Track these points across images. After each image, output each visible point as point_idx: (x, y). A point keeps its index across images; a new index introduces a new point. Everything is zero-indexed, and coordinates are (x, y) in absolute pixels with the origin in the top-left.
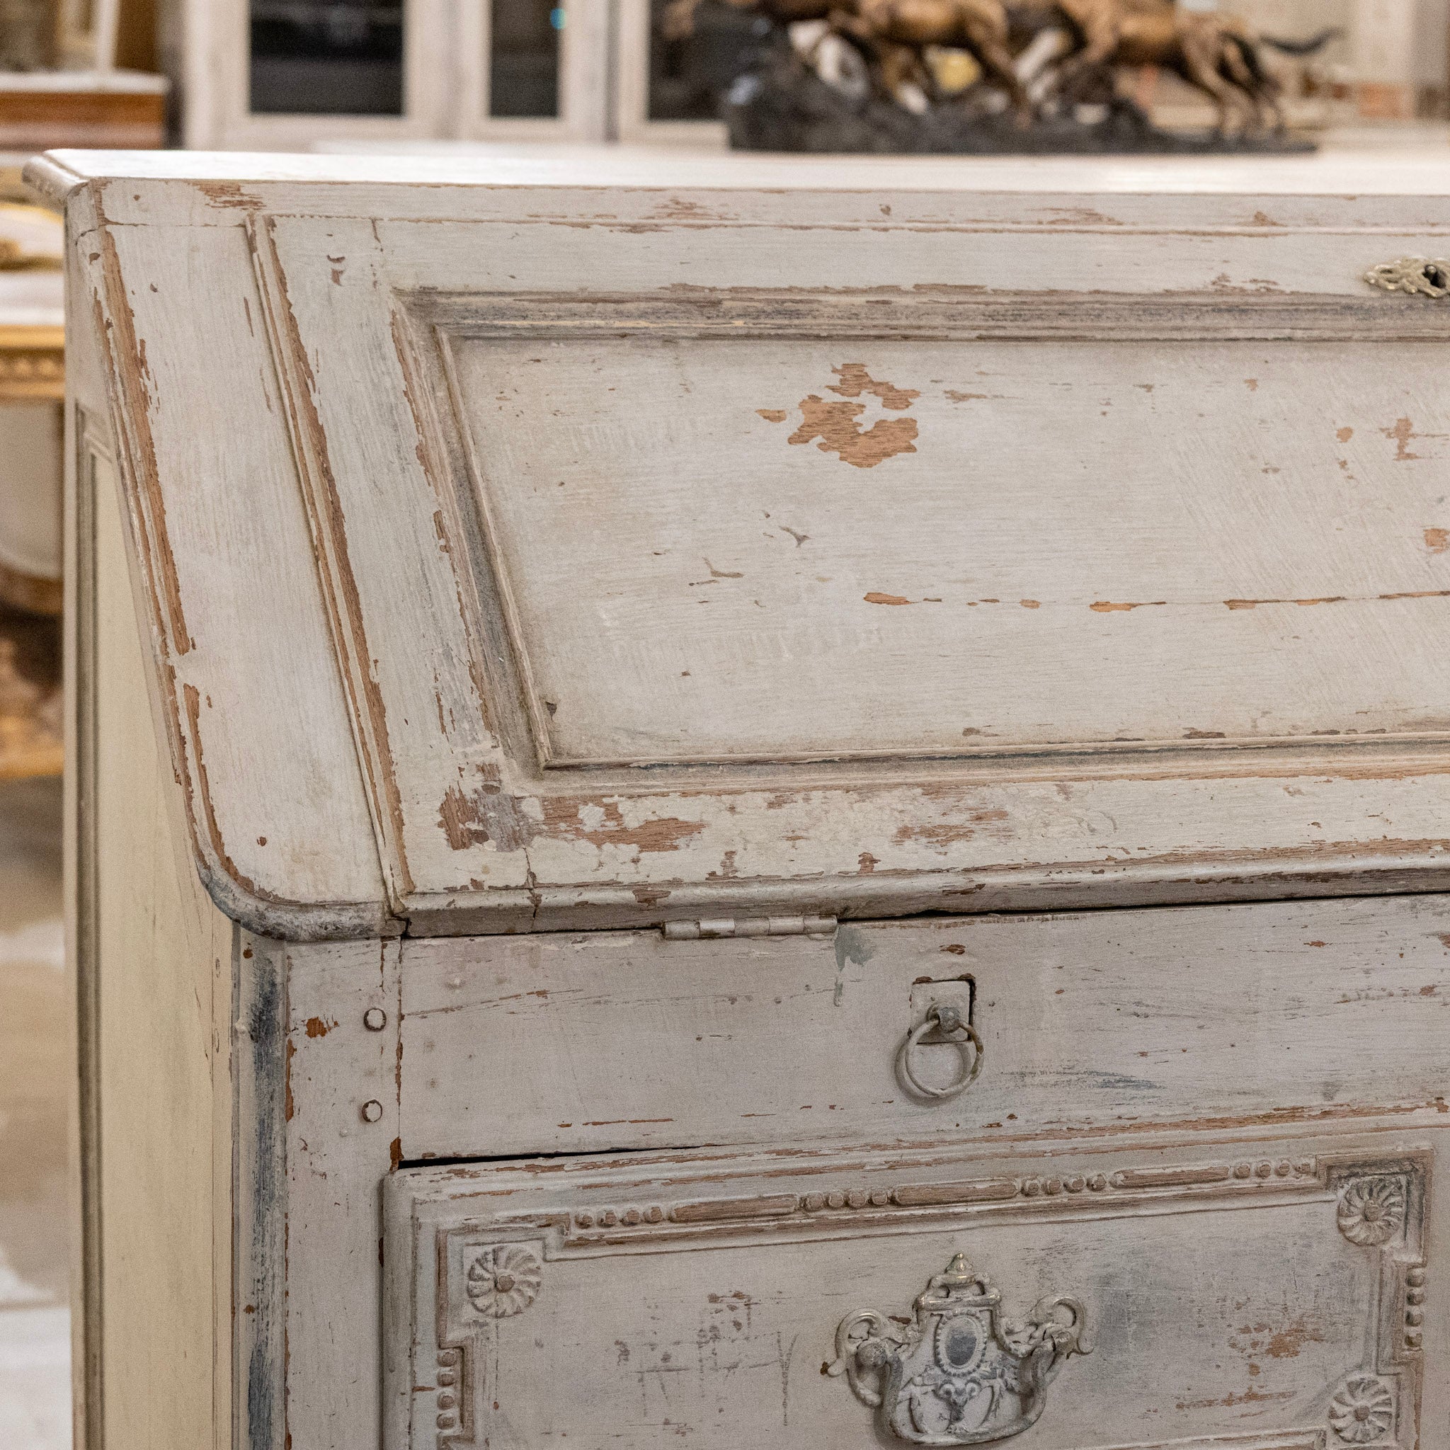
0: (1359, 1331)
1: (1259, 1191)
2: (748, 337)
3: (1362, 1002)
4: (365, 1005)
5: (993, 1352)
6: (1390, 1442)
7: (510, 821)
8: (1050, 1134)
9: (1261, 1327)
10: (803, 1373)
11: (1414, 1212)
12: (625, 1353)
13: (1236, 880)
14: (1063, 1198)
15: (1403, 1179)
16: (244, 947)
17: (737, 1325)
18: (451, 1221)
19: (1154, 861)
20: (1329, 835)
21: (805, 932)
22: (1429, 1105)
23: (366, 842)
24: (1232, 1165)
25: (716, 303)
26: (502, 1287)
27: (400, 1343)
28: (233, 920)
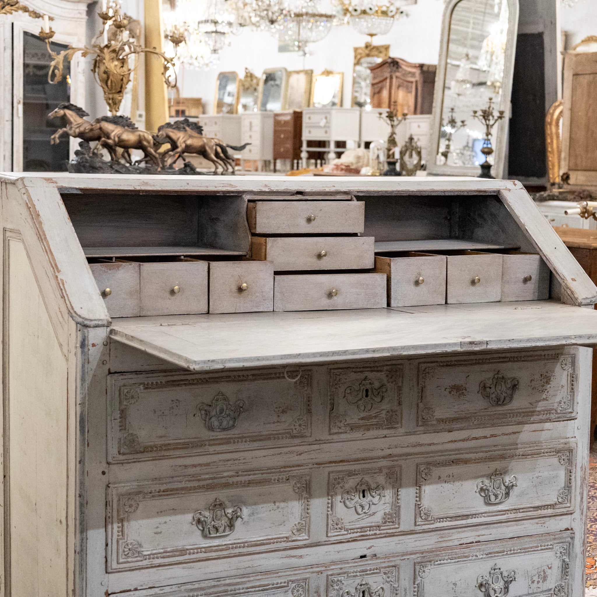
0: (299, 408)
4: (104, 340)
5: (228, 412)
6: (305, 431)
9: (279, 407)
10: (190, 416)
11: (309, 383)
12: (155, 412)
15: (306, 376)
16: (78, 329)
17: (177, 406)
26: (131, 398)
28: (77, 323)
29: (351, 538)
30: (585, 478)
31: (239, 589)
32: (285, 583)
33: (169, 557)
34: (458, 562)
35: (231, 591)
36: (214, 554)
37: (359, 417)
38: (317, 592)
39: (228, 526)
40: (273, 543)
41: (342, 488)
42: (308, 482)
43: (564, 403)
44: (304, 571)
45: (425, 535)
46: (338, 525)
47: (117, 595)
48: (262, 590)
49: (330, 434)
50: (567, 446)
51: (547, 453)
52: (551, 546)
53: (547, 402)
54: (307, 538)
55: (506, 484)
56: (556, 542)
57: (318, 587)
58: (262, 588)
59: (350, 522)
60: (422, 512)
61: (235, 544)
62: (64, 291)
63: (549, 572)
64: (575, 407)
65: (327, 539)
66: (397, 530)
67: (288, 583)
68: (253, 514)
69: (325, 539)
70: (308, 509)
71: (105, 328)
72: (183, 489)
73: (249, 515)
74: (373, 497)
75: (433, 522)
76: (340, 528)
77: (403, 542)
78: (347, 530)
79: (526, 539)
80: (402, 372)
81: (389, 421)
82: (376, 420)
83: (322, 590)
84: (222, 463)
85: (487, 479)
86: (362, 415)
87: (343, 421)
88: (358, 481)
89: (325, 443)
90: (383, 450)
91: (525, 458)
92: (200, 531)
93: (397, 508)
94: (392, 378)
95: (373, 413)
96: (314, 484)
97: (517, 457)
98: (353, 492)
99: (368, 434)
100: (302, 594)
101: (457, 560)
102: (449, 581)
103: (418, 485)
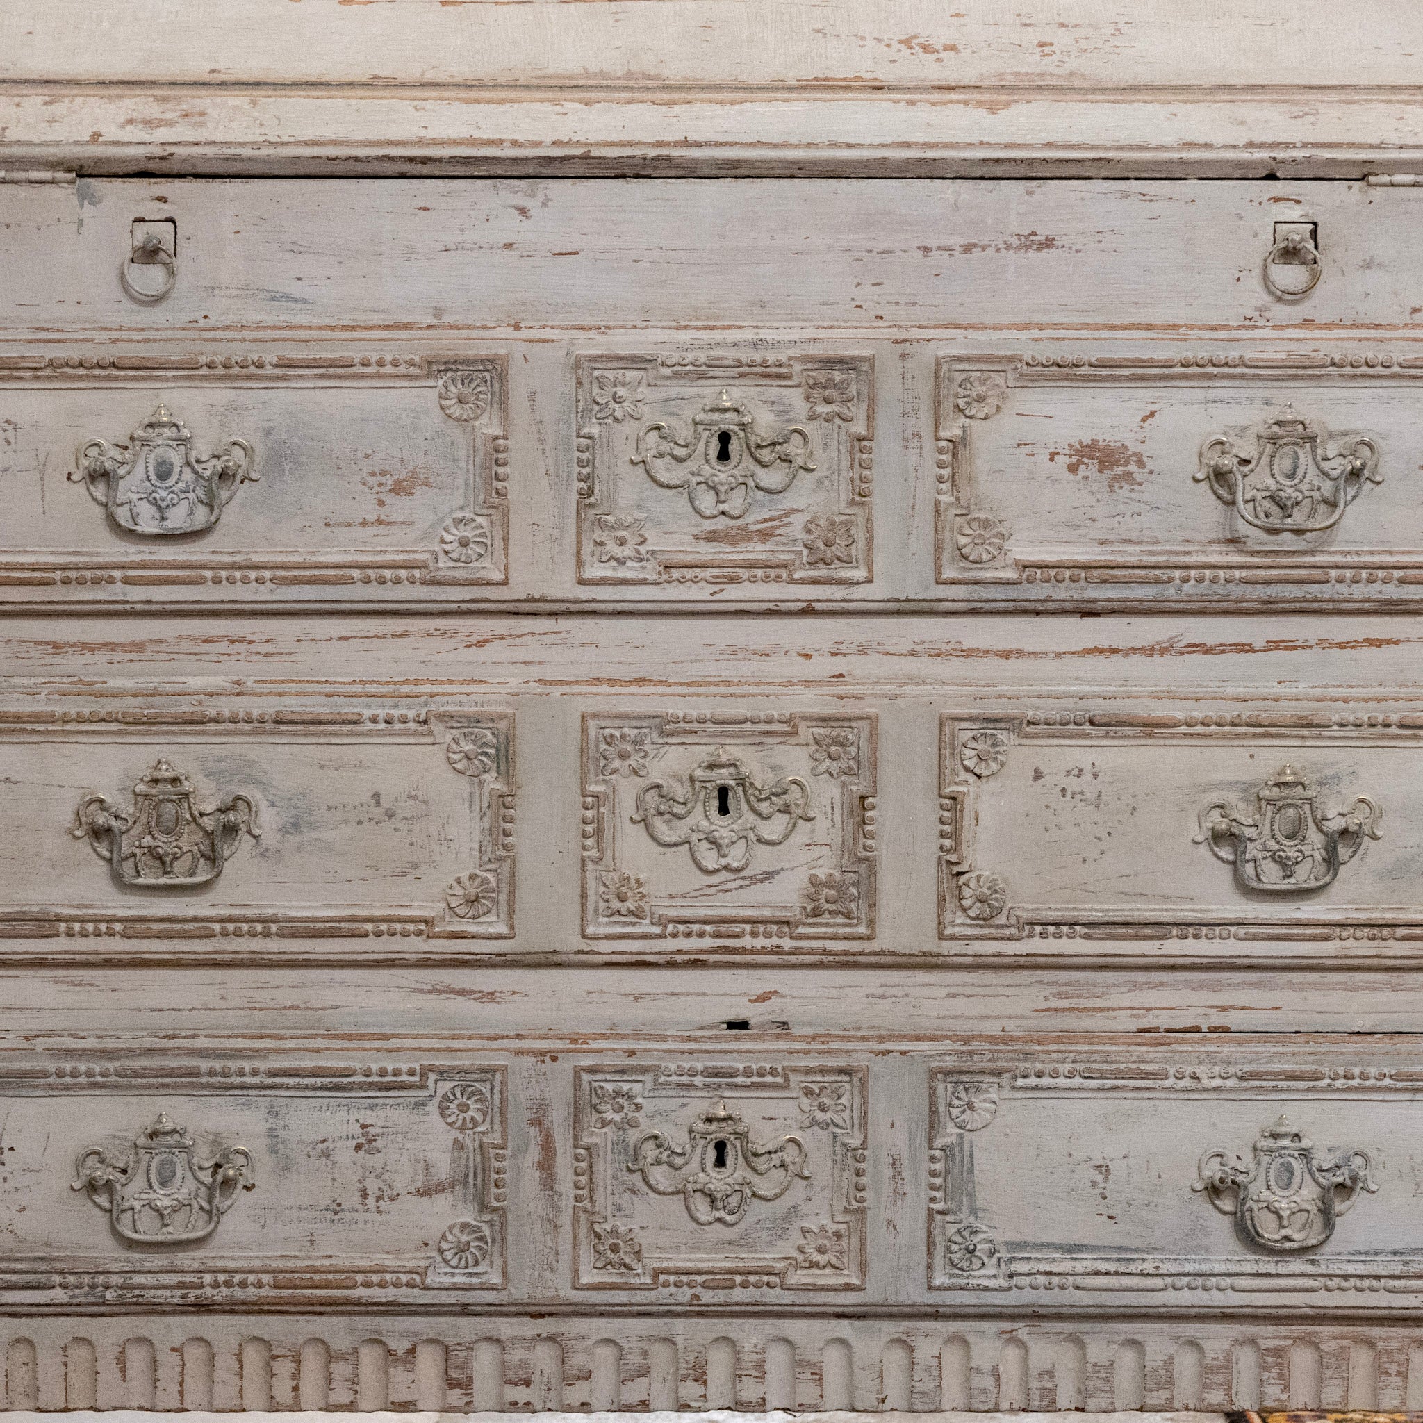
0: (460, 482)
1: (377, 376)
3: (460, 251)
5: (188, 475)
6: (485, 562)
8: (227, 328)
9: (383, 473)
10: (55, 479)
11: (496, 399)
13: (357, 159)
14: (235, 371)
15: (487, 375)
17: (8, 442)
19: (298, 143)
20: (430, 134)
21: (53, 181)
22: (509, 325)
24: (358, 357)
29: (679, 952)
31: (241, 1073)
32: (411, 1073)
34: (1113, 1088)
35: (211, 1073)
36: (158, 947)
37: (696, 531)
38: (537, 1122)
39: (204, 856)
40: (380, 935)
41: (636, 773)
42: (502, 739)
44: (484, 1044)
45: (990, 977)
46: (625, 900)
48: (323, 1088)
49: (582, 582)
54: (504, 929)
55: (1329, 824)
57: (541, 1106)
58: (325, 1081)
59: (671, 897)
60: (967, 892)
61: (230, 920)
65: (583, 945)
66: (867, 946)
67: (424, 1076)
68: (295, 825)
69: (578, 943)
70: (507, 834)
72: (37, 718)
73: (283, 830)
74: (762, 815)
75: (1013, 931)
77: (900, 991)
78: (661, 921)
80: (871, 384)
81: (820, 555)
82: (768, 546)
83: (559, 1118)
84: (185, 646)
85: (1245, 799)
86: (708, 525)
87: (632, 541)
88: (702, 753)
89: (568, 613)
90: (808, 656)
91: (1407, 738)
92: (103, 863)
93: (863, 868)
94: (828, 401)
95: (753, 519)
96: (526, 748)
97: (1379, 730)
98: (680, 792)
99: (732, 592)
100: (479, 1118)
101: (1109, 1083)
102: (1079, 1155)
103: (947, 791)
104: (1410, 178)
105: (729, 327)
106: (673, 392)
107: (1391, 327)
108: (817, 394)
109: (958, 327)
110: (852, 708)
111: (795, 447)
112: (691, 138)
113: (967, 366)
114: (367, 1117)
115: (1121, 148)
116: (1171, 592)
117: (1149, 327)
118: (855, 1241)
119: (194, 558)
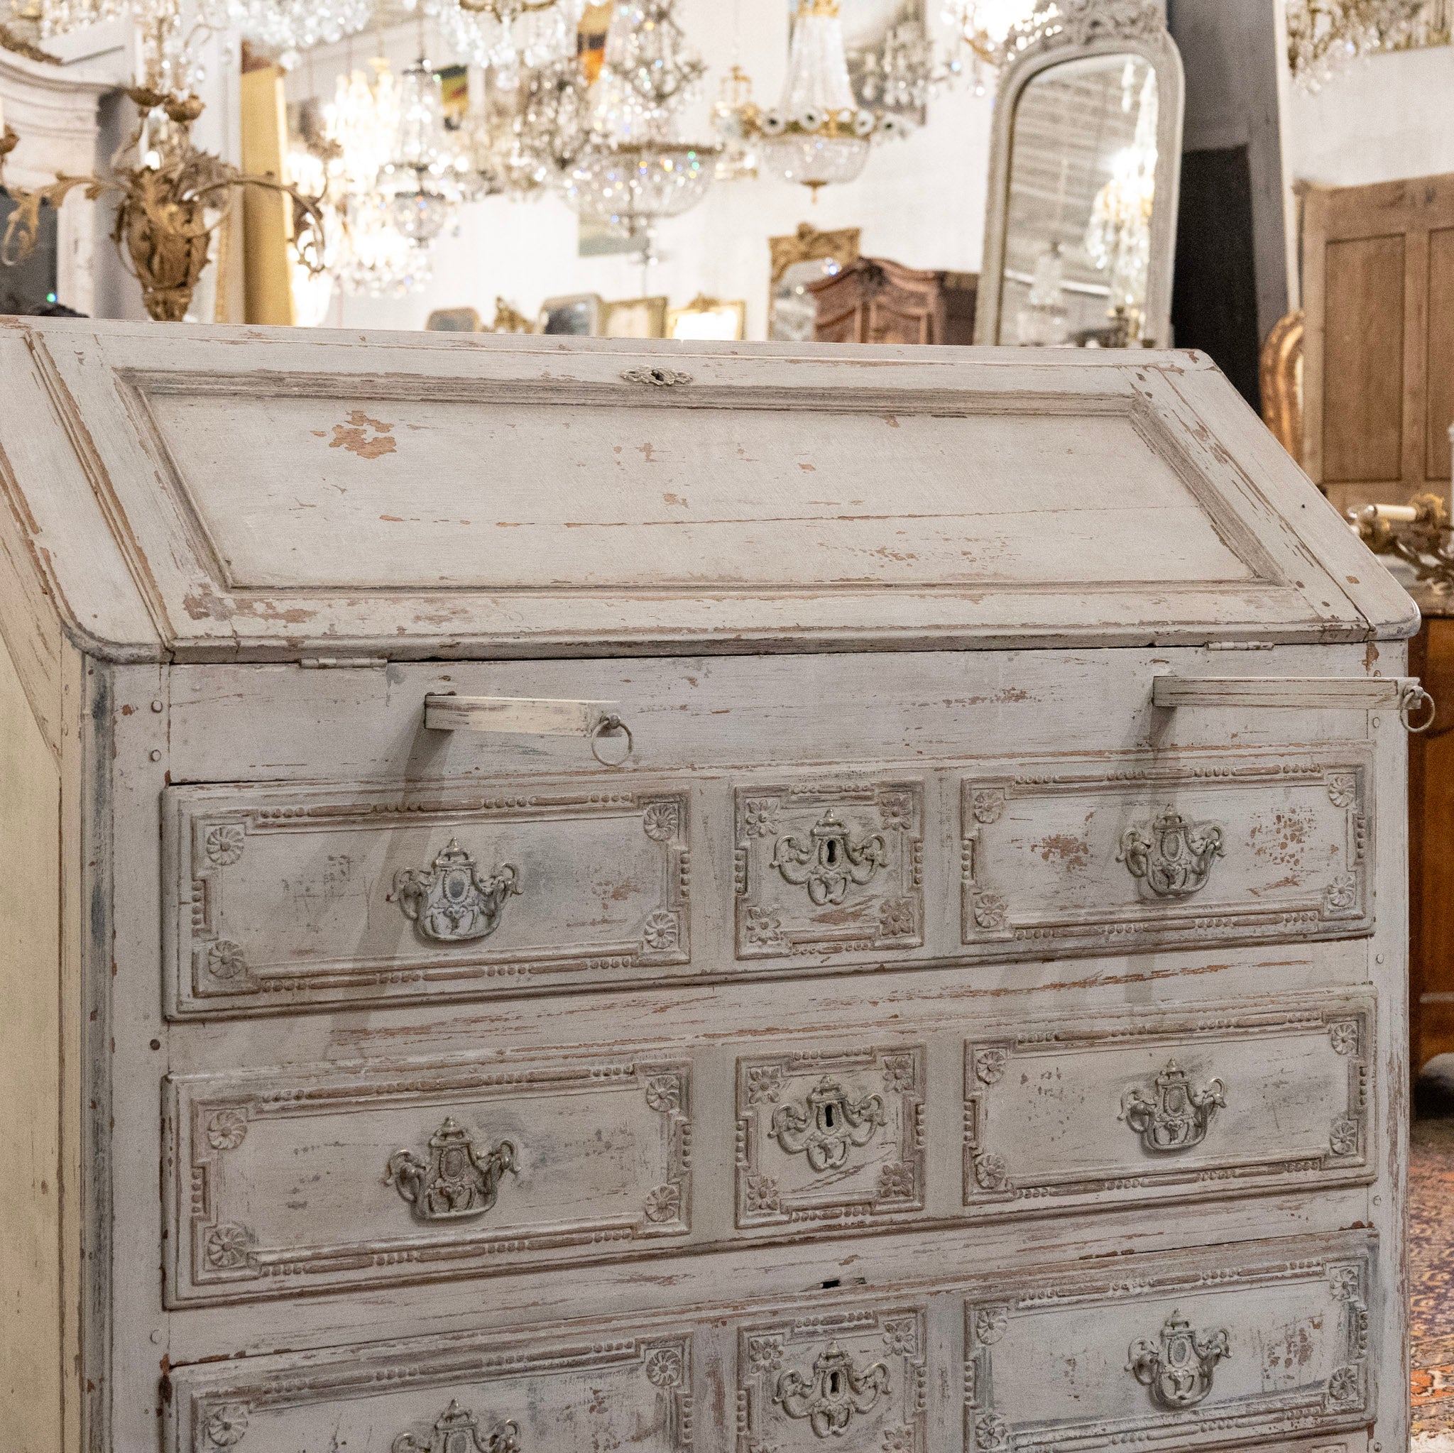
0: (657, 887)
1: (605, 809)
2: (300, 396)
3: (651, 713)
4: (152, 699)
5: (473, 892)
6: (675, 948)
7: (219, 608)
8: (496, 777)
9: (608, 883)
10: (377, 900)
11: (683, 823)
12: (287, 886)
13: (586, 644)
14: (506, 809)
15: (676, 806)
16: (88, 669)
17: (343, 873)
18: (198, 812)
19: (544, 633)
20: (631, 624)
21: (370, 666)
22: (687, 767)
23: (146, 619)
24: (590, 794)
25: (281, 379)
26: (224, 848)
27: (172, 879)
28: (85, 653)
29: (799, 1233)
30: (1400, 1089)
31: (510, 1361)
32: (628, 1347)
33: (324, 1270)
34: (1078, 1302)
35: (489, 1364)
36: (443, 1267)
37: (812, 915)
38: (713, 1374)
39: (480, 1192)
40: (597, 1241)
41: (772, 1100)
42: (683, 1081)
43: (1340, 892)
44: (677, 1317)
45: (991, 1231)
46: (764, 1198)
47: (191, 1367)
48: (570, 1365)
49: (739, 958)
50: (1351, 1006)
51: (1300, 1021)
52: (1318, 1269)
53: (1294, 888)
54: (684, 1228)
55: (1198, 1100)
56: (1330, 1256)
57: (715, 1362)
58: (570, 1359)
59: (794, 1191)
60: (981, 1169)
61: (496, 1240)
62: (49, 576)
63: (1314, 1335)
64: (1369, 903)
65: (736, 1235)
66: (919, 1216)
67: (638, 1347)
68: (543, 1160)
69: (731, 1232)
70: (685, 1153)
71: (157, 666)
72: (360, 1092)
73: (534, 1166)
74: (854, 1125)
75: (1010, 1195)
76: (769, 1207)
77: (933, 1247)
78: (788, 1211)
79: (1254, 1249)
80: (921, 801)
81: (891, 928)
82: (858, 924)
83: (727, 1366)
84: (460, 1027)
85: (1148, 1086)
86: (820, 911)
87: (772, 925)
88: (814, 1081)
89: (726, 982)
90: (875, 1003)
91: (1242, 1034)
92: (405, 1204)
93: (917, 1158)
94: (895, 815)
95: (849, 904)
96: (700, 1088)
97: (1224, 1030)
98: (801, 1111)
99: (836, 959)
100: (674, 1376)
101: (1075, 1298)
102: (1057, 1353)
103: (969, 1096)
104: (1231, 645)
105: (830, 763)
106: (797, 813)
107: (1224, 748)
108: (889, 810)
109: (972, 757)
110: (910, 1040)
111: (875, 849)
112: (802, 624)
113: (981, 786)
114: (598, 1384)
115: (1066, 627)
116: (1102, 941)
117: (1086, 754)
118: (919, 1436)
119: (474, 957)
